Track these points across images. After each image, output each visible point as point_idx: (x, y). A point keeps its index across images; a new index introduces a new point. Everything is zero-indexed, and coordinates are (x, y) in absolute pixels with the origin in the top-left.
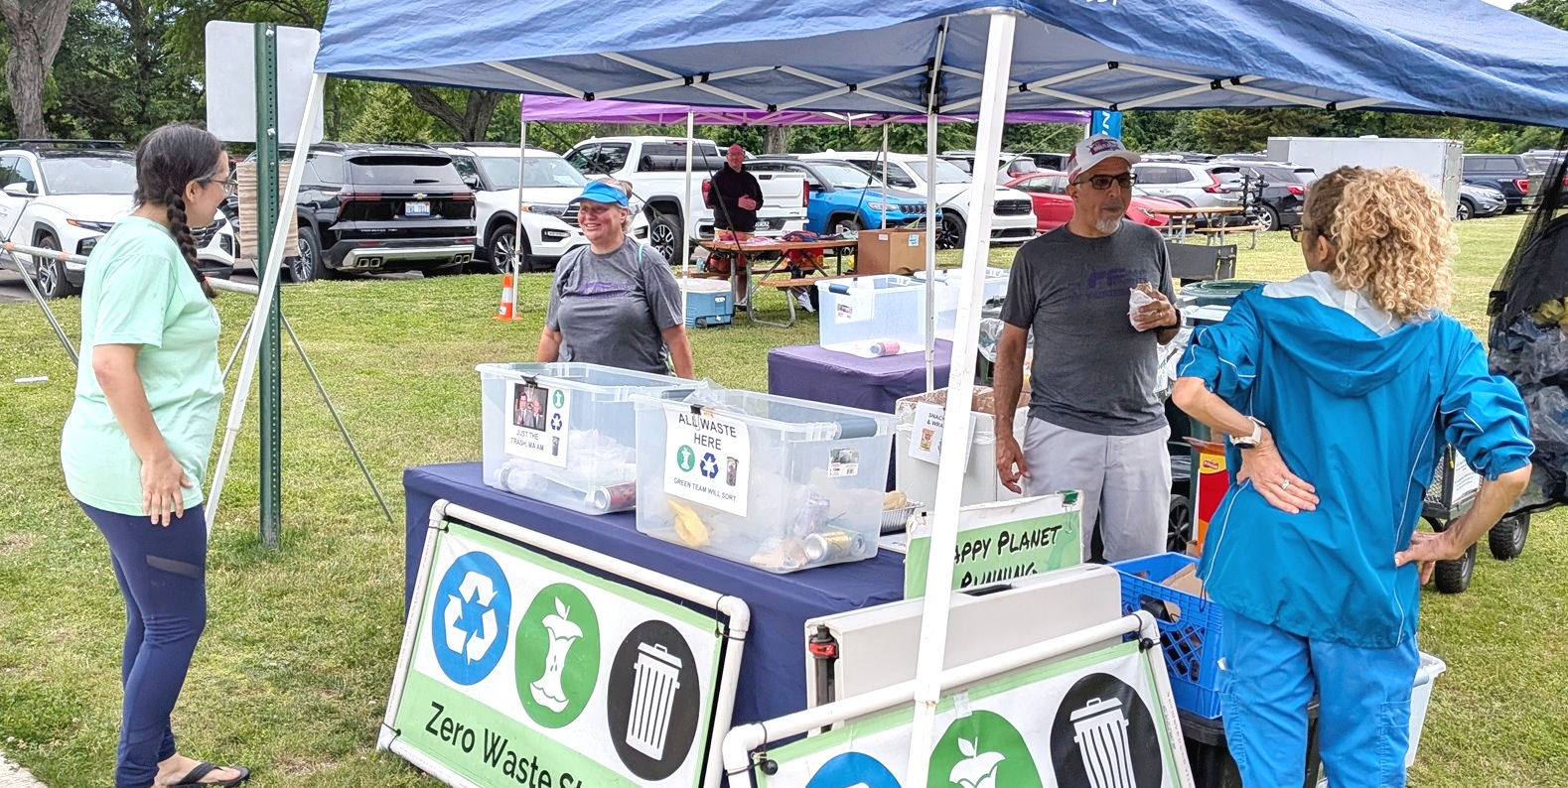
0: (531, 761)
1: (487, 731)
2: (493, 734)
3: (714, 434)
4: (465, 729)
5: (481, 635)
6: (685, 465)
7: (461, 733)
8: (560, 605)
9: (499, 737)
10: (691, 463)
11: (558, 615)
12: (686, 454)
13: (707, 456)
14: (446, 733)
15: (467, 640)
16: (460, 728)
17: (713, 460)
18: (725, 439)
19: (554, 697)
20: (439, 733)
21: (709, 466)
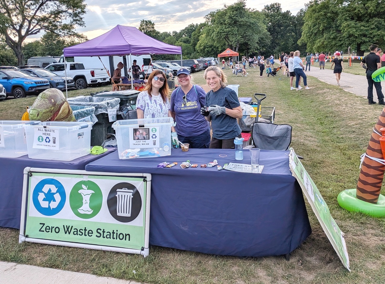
0: (84, 229)
1: (64, 226)
2: (67, 226)
3: (49, 132)
4: (55, 228)
5: (54, 201)
6: (41, 140)
7: (53, 229)
8: (83, 186)
9: (69, 226)
10: (42, 140)
11: (84, 189)
12: (41, 138)
13: (47, 138)
14: (47, 230)
15: (49, 203)
16: (52, 228)
17: (49, 138)
18: (51, 133)
19: (87, 211)
20: (45, 231)
21: (48, 140)
